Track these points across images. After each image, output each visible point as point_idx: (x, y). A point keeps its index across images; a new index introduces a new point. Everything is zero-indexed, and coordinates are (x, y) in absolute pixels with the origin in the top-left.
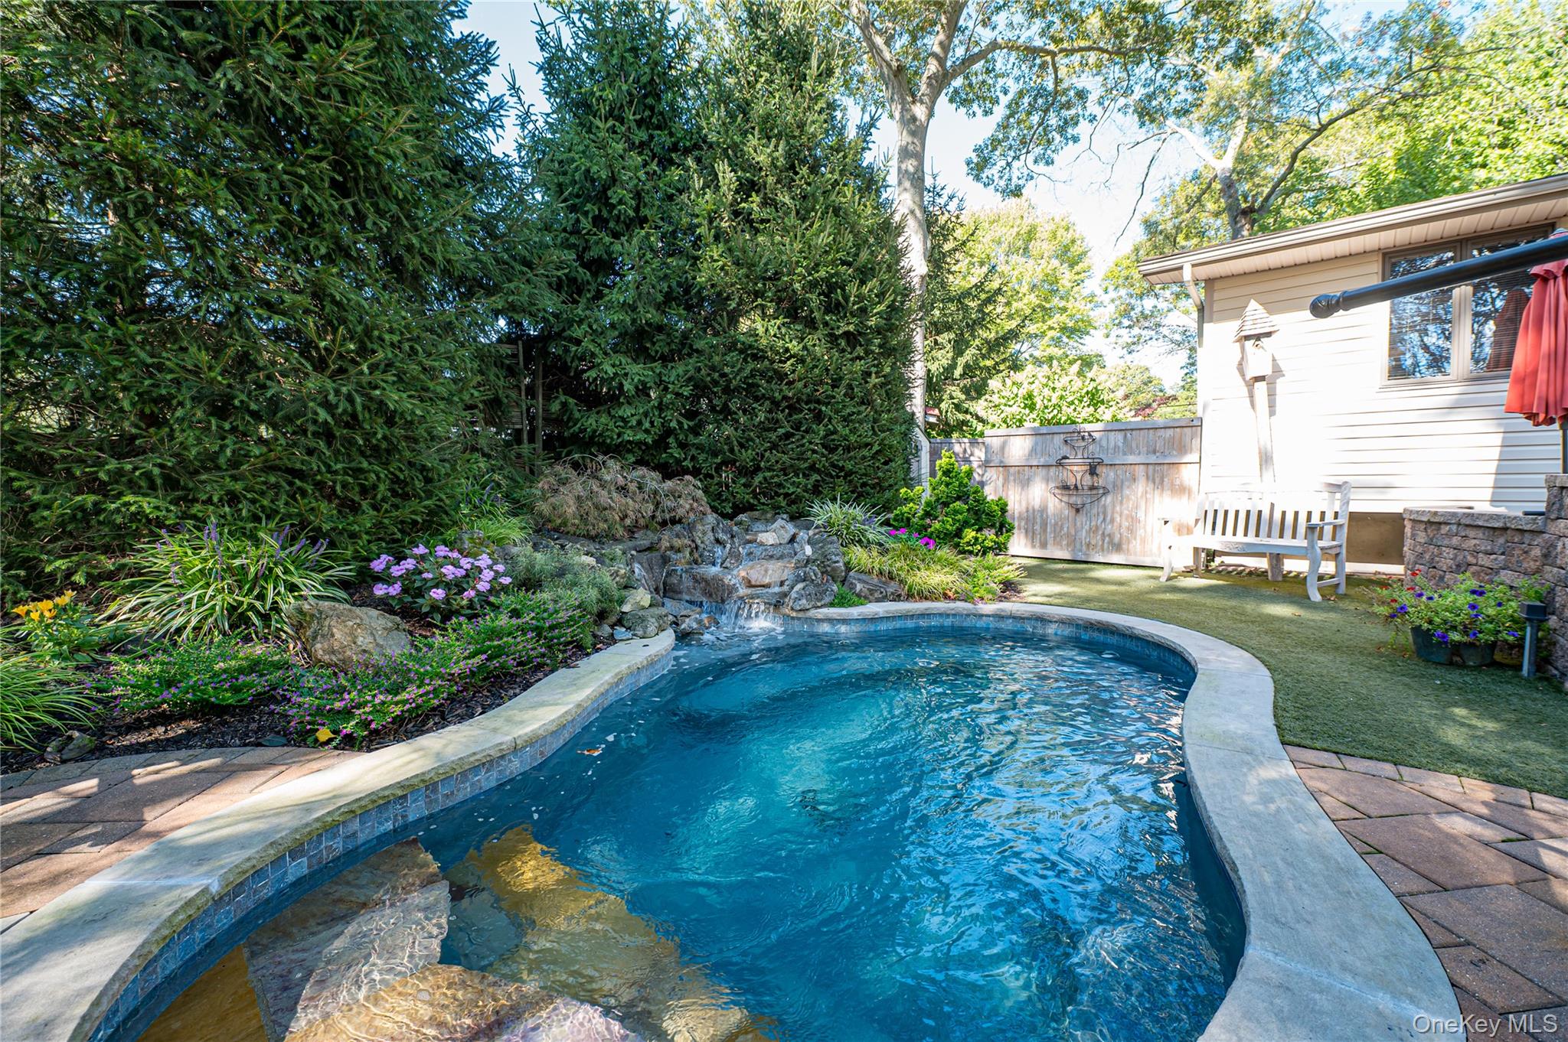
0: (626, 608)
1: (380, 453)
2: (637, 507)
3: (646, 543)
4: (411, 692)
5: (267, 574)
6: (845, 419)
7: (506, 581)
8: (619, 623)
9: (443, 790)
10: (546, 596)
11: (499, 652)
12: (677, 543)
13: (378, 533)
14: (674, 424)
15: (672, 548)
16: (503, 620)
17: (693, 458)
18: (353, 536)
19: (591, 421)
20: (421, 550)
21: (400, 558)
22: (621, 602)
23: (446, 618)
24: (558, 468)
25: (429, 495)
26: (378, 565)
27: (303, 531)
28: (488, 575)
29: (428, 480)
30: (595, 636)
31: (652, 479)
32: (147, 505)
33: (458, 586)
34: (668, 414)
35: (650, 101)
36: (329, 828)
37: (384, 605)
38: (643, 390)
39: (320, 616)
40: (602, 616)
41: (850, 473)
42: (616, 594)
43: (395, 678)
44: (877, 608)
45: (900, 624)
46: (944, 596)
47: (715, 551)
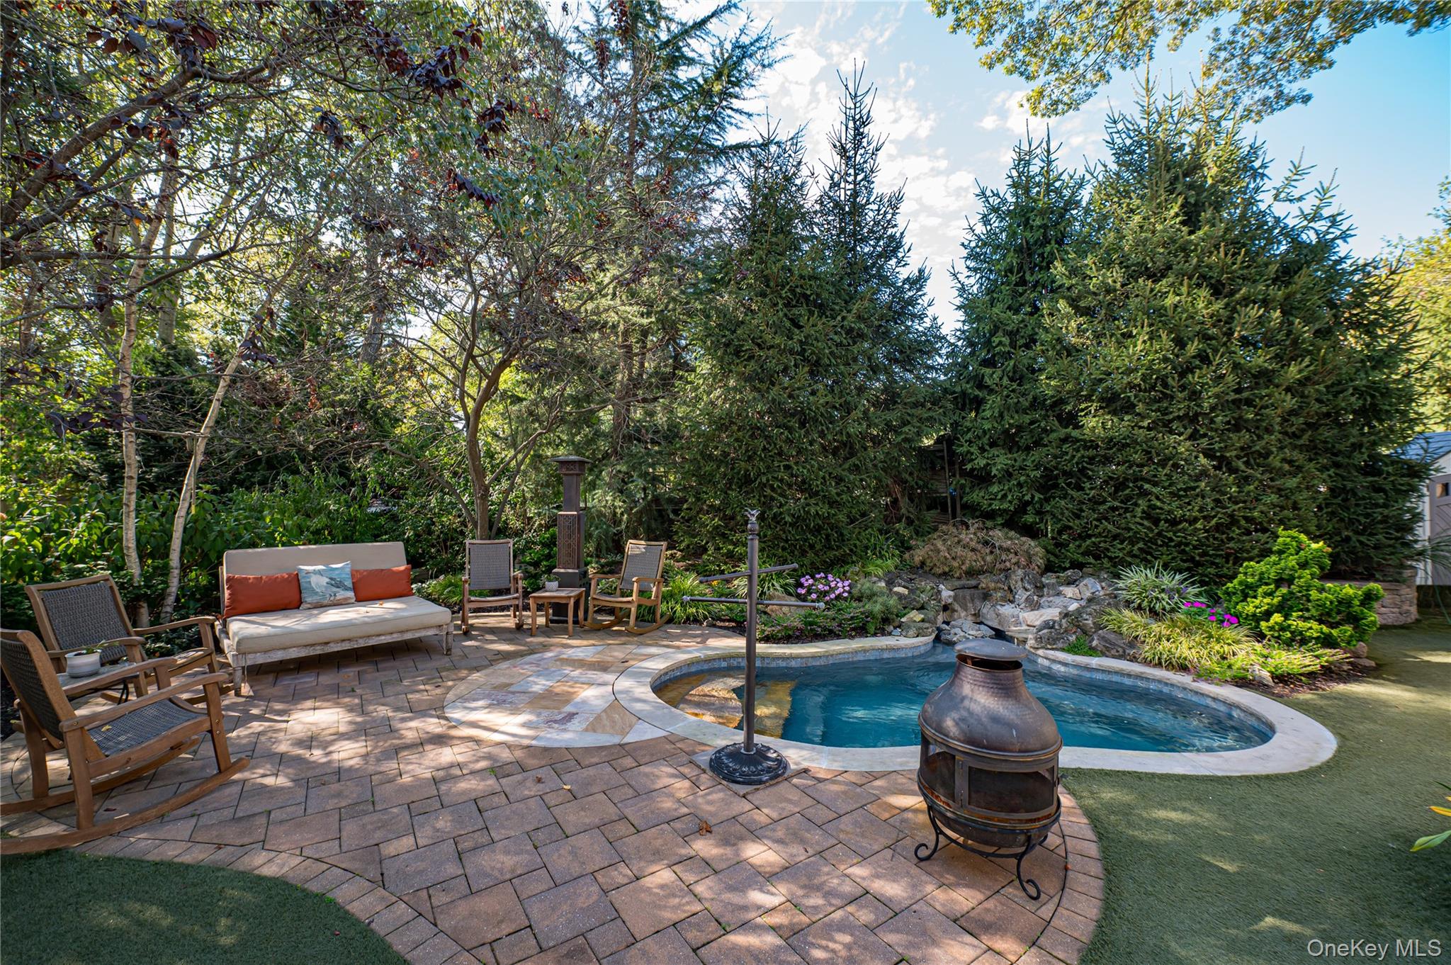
0: (903, 620)
2: (975, 559)
3: (974, 583)
7: (846, 595)
8: (899, 626)
10: (860, 605)
14: (1028, 497)
15: (988, 588)
20: (820, 576)
21: (812, 578)
22: (901, 616)
26: (803, 580)
30: (880, 629)
33: (824, 594)
37: (799, 596)
38: (1008, 472)
40: (887, 621)
42: (897, 611)
44: (1095, 661)
45: (1115, 678)
46: (1183, 668)
47: (1021, 596)
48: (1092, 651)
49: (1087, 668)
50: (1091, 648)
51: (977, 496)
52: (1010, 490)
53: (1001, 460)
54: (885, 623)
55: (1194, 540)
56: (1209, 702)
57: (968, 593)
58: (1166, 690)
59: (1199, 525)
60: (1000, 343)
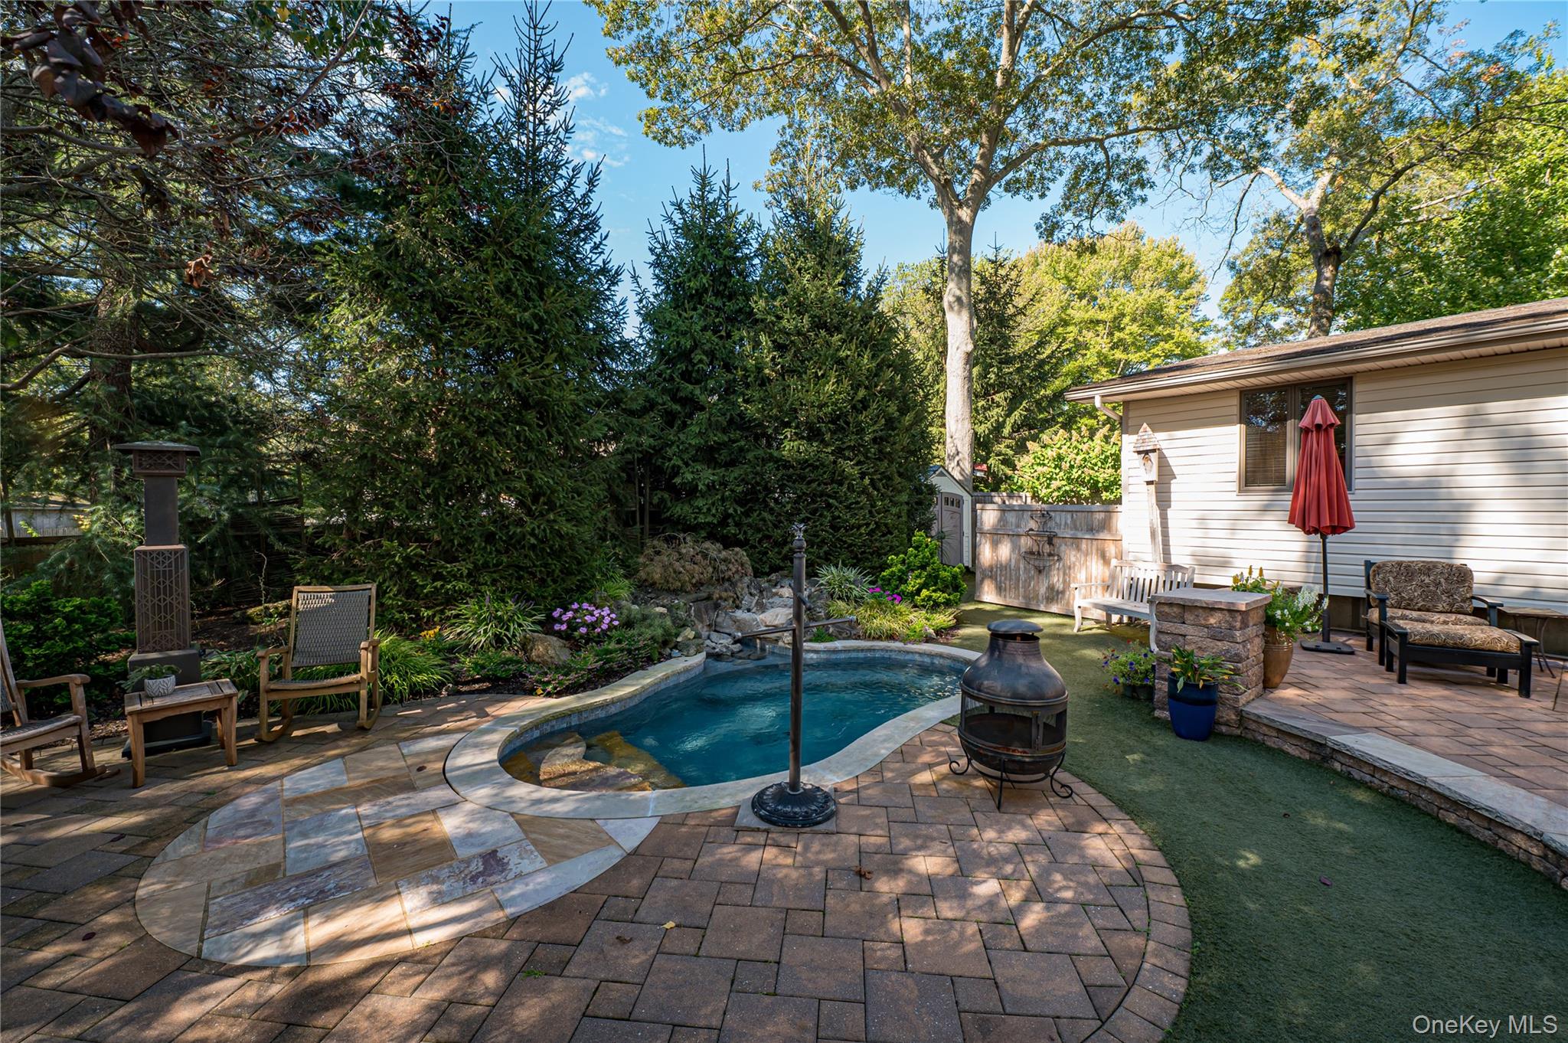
0: (679, 639)
1: (557, 554)
2: (701, 571)
3: (704, 595)
4: (573, 675)
5: (511, 619)
6: (848, 507)
7: (616, 623)
8: (675, 647)
9: (585, 715)
10: (635, 632)
11: (608, 661)
12: (724, 595)
13: (556, 596)
14: (731, 511)
15: (721, 598)
16: (612, 646)
17: (745, 533)
18: (544, 598)
19: (678, 509)
20: (575, 606)
21: (566, 610)
22: (677, 635)
23: (587, 643)
24: (655, 542)
25: (579, 572)
26: (556, 614)
27: (522, 596)
28: (607, 620)
29: (579, 563)
30: (660, 653)
31: (713, 549)
32: (460, 585)
33: (592, 626)
34: (727, 504)
35: (724, 279)
36: (546, 721)
37: (559, 634)
38: (711, 487)
39: (533, 640)
40: (665, 643)
41: (851, 545)
42: (674, 631)
43: (567, 670)
44: (838, 644)
45: (854, 655)
46: (891, 637)
47: (747, 600)
48: (832, 638)
49: (835, 651)
50: (830, 635)
51: (680, 510)
52: (713, 504)
53: (707, 475)
54: (665, 647)
55: (859, 541)
56: (917, 657)
57: (702, 604)
58: (887, 655)
59: (862, 530)
60: (701, 361)
